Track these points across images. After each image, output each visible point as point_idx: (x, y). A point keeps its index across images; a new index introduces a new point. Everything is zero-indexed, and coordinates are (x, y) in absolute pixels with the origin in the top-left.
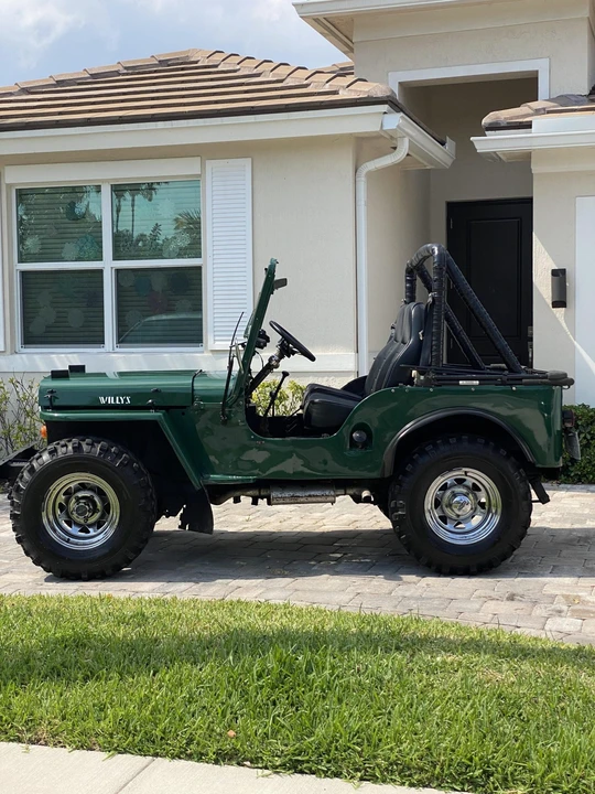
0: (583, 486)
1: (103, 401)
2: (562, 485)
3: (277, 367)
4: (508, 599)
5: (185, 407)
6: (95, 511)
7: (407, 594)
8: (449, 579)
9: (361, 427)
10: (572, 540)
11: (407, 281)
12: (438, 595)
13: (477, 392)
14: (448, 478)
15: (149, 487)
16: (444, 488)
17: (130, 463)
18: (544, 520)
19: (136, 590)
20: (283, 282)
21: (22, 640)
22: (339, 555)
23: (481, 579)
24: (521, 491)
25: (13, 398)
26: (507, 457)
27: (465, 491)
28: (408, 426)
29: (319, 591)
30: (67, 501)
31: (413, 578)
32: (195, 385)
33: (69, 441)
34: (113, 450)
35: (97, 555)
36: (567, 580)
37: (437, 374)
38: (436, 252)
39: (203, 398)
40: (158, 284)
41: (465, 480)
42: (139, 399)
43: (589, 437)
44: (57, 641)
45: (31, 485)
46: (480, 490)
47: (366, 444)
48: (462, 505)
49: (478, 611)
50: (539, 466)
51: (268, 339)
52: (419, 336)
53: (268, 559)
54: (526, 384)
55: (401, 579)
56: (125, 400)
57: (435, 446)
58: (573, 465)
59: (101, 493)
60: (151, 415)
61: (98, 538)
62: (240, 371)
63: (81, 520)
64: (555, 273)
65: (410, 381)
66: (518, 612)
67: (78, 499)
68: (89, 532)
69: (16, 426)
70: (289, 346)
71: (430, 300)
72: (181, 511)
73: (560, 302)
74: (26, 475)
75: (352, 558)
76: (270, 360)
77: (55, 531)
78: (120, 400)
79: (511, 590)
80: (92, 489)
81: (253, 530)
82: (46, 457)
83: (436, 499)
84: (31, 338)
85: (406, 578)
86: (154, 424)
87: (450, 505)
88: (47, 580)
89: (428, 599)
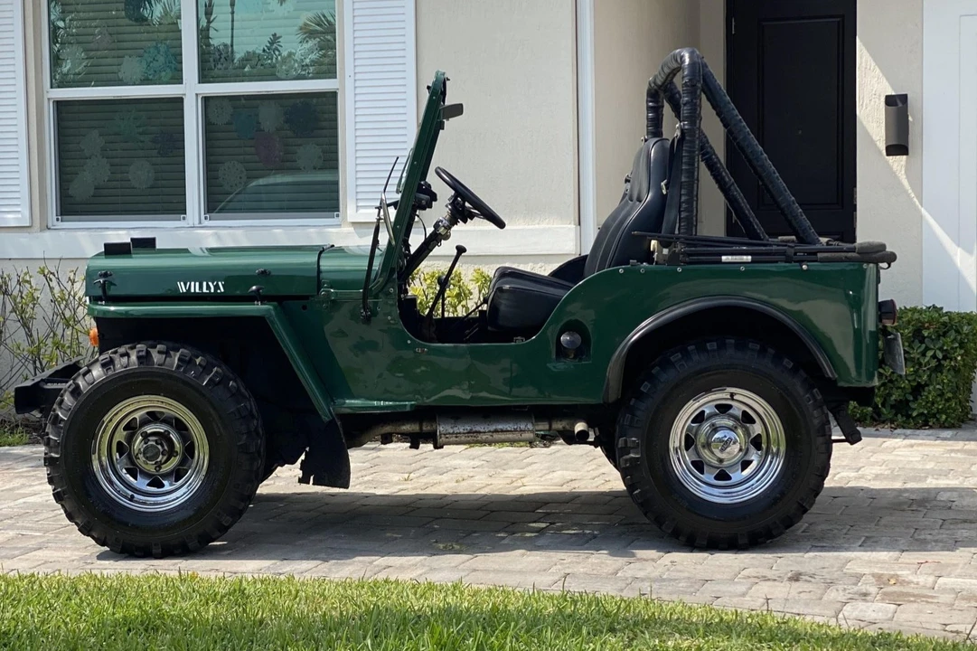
0: (930, 432)
1: (182, 288)
2: (898, 431)
3: (447, 237)
4: (791, 579)
5: (306, 298)
6: (171, 453)
7: (641, 574)
8: (705, 555)
9: (571, 327)
10: (901, 504)
11: (649, 108)
12: (686, 574)
13: (748, 274)
14: (705, 403)
15: (253, 416)
16: (700, 418)
17: (224, 381)
18: (862, 477)
19: (234, 569)
20: (457, 110)
21: (66, 624)
22: (543, 525)
23: (754, 555)
24: (816, 422)
25: (44, 298)
26: (794, 371)
27: (730, 423)
28: (643, 324)
29: (508, 571)
30: (130, 439)
31: (652, 553)
32: (322, 263)
33: (132, 348)
34: (198, 361)
35: (175, 518)
36: (884, 555)
37: (689, 245)
38: (687, 61)
39: (333, 284)
40: (269, 119)
41: (730, 407)
42: (239, 285)
43: (940, 355)
44: (116, 624)
45: (75, 415)
46: (753, 422)
47: (581, 351)
48: (725, 444)
49: (744, 595)
50: (841, 384)
51: (434, 197)
52: (661, 189)
53: (435, 530)
54: (823, 261)
55: (633, 555)
56: (217, 287)
57: (686, 355)
58: (916, 399)
59: (180, 426)
60: (257, 308)
61: (177, 495)
62: (390, 243)
63: (150, 467)
64: (890, 101)
65: (648, 256)
66: (802, 595)
67: (146, 436)
68: (163, 486)
69: (49, 341)
70: (466, 206)
71: (678, 133)
72: (303, 457)
73: (898, 147)
74: (68, 399)
75: (562, 528)
76: (436, 226)
77: (111, 483)
78: (207, 288)
79: (796, 568)
80: (167, 421)
81: (413, 493)
82: (97, 372)
83: (687, 437)
84: (70, 206)
85: (641, 553)
86: (259, 322)
87: (708, 445)
88: (101, 557)
89: (671, 580)
